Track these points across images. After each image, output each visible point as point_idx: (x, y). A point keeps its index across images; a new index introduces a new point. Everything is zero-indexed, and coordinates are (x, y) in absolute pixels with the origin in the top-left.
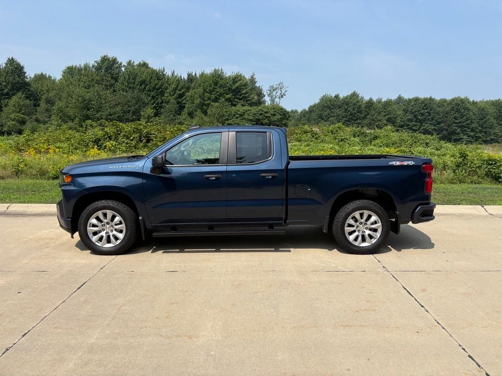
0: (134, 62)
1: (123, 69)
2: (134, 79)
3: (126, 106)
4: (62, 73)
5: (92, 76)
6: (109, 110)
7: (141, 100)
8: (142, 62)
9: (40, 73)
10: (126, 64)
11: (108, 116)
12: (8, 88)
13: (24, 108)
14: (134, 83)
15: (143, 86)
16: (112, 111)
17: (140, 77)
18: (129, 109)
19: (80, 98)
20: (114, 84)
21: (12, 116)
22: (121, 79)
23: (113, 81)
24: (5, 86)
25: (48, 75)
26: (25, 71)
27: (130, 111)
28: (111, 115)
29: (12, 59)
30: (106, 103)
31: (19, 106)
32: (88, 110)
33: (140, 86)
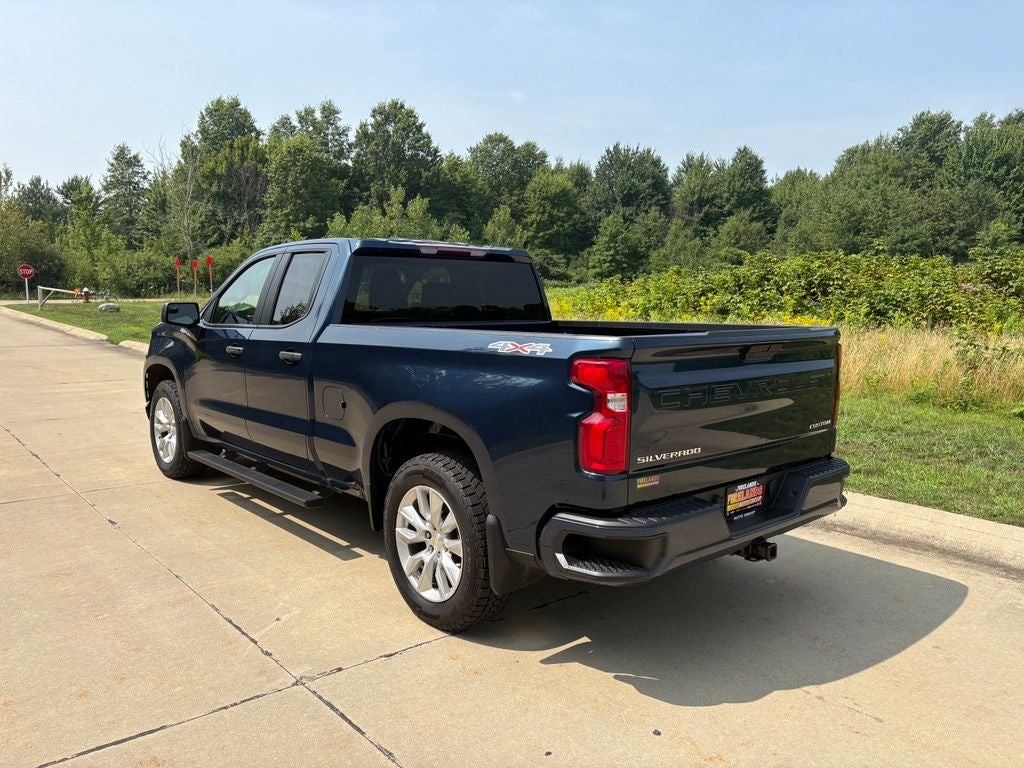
0: (992, 117)
1: (962, 136)
2: (983, 155)
3: (945, 220)
4: (835, 164)
5: (885, 161)
6: (900, 232)
7: (987, 202)
8: (1015, 113)
9: (794, 169)
10: (971, 124)
11: (895, 244)
12: (732, 202)
13: (744, 237)
14: (981, 164)
15: (1002, 170)
16: (910, 231)
17: (997, 150)
18: (952, 225)
19: (844, 211)
20: (933, 172)
21: (723, 253)
22: (951, 159)
23: (932, 166)
24: (728, 200)
25: (808, 172)
26: (764, 168)
27: (952, 230)
28: (903, 241)
29: (745, 149)
30: (897, 216)
31: (736, 234)
32: (857, 233)
33: (995, 170)
